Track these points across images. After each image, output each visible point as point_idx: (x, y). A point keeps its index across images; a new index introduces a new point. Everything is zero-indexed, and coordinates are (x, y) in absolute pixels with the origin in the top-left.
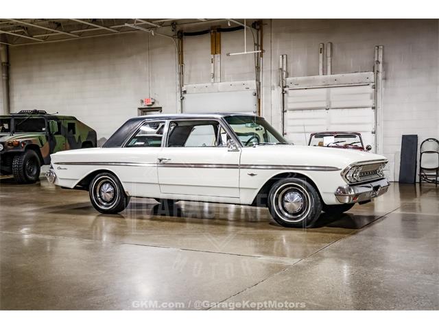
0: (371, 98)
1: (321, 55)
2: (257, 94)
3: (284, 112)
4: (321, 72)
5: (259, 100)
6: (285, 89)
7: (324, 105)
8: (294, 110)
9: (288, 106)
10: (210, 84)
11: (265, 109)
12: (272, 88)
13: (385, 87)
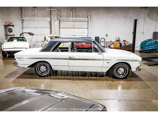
0: (87, 26)
1: (71, 11)
2: (50, 22)
3: (60, 28)
4: (71, 17)
5: (51, 24)
6: (60, 21)
7: (73, 27)
8: (63, 28)
9: (61, 27)
10: (33, 18)
11: (53, 27)
12: (56, 21)
13: (90, 22)
